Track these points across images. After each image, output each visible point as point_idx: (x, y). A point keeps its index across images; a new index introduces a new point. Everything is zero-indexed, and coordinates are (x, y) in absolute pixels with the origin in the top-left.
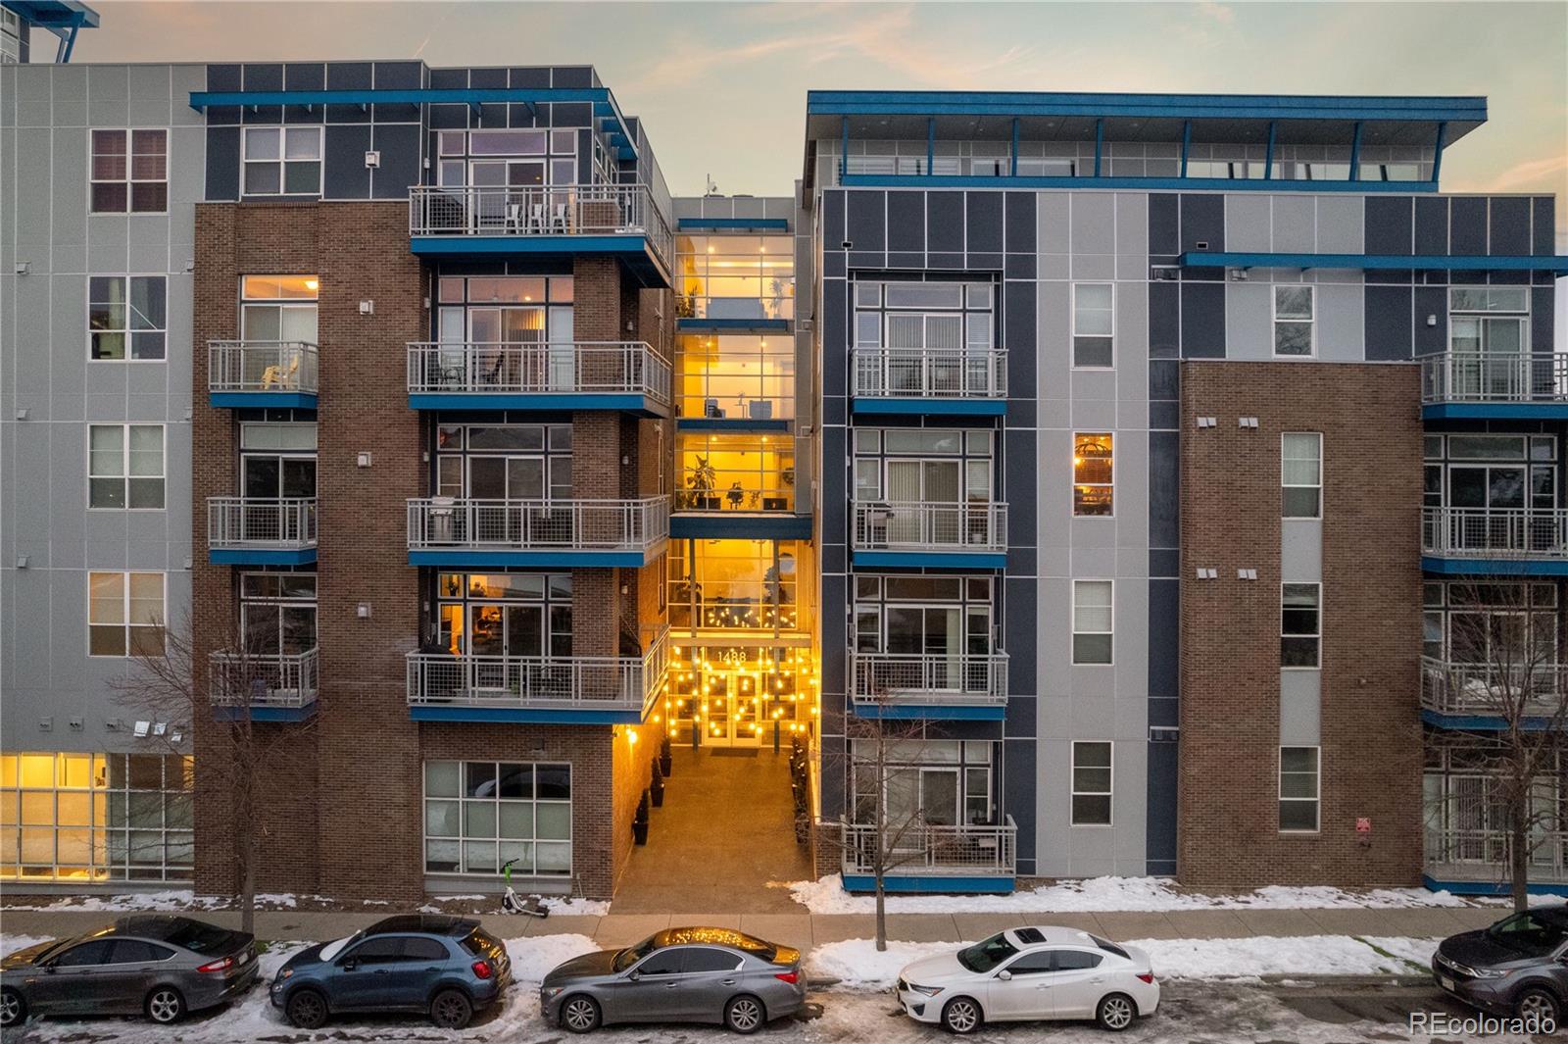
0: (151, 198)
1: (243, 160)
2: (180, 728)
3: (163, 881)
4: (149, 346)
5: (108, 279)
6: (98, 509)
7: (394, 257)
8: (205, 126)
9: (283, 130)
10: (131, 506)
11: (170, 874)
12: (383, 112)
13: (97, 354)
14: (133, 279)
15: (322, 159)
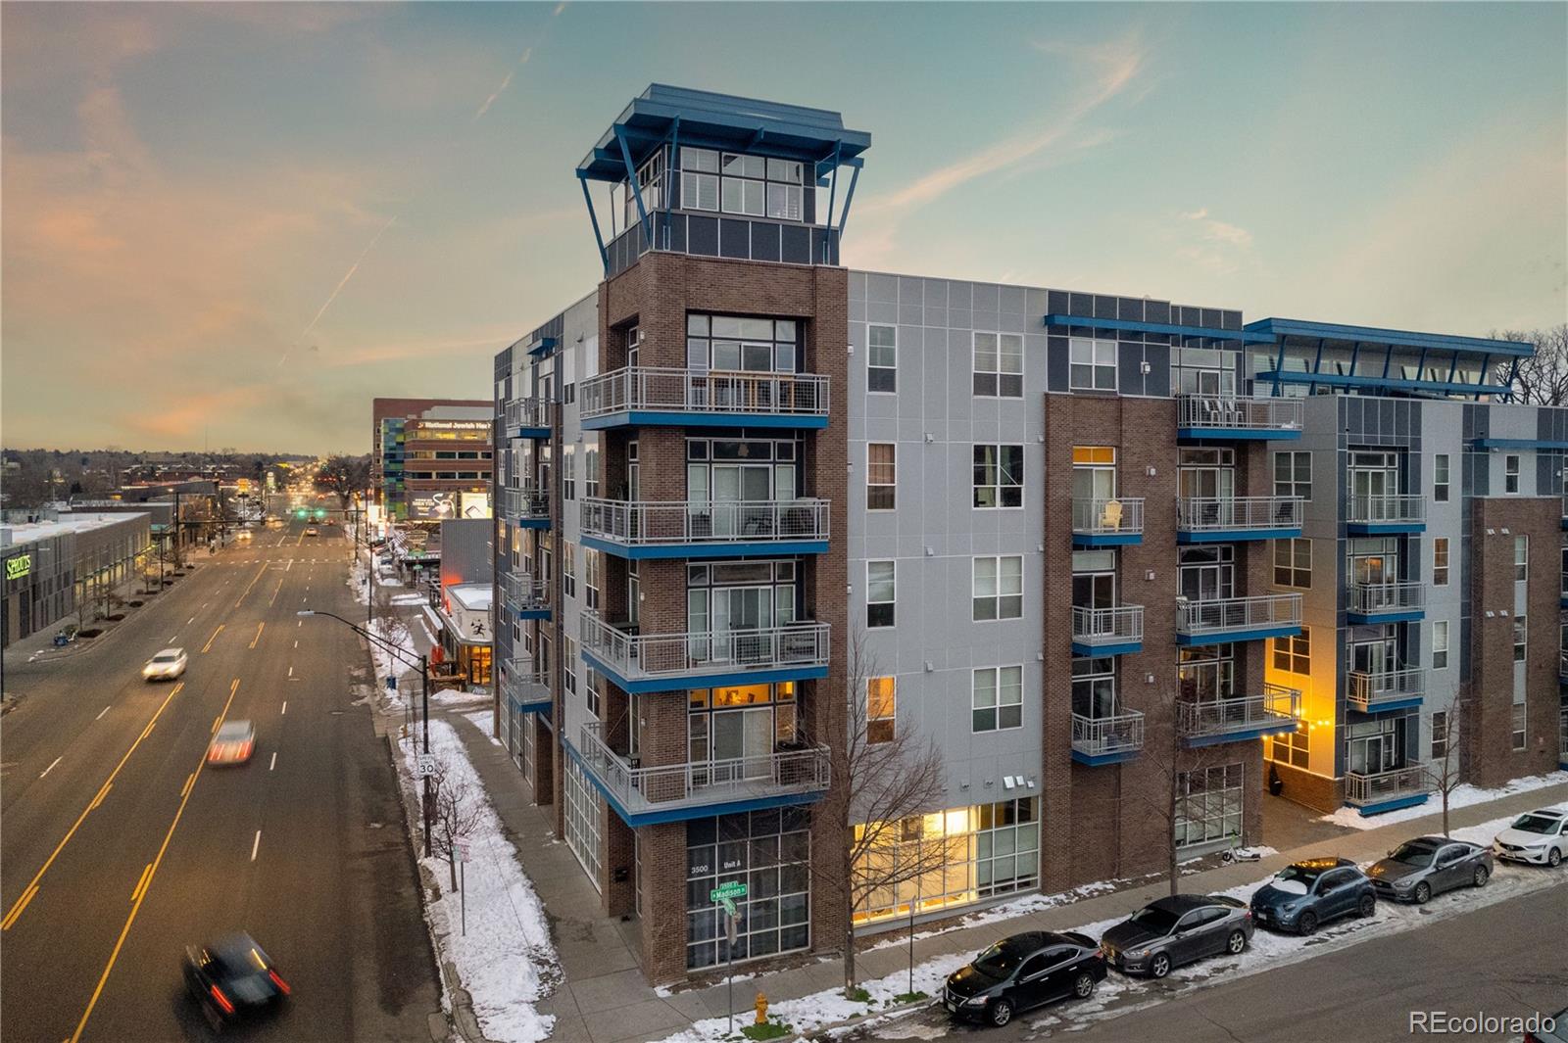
0: (1013, 386)
1: (1071, 362)
2: (1033, 779)
3: (1017, 891)
4: (1012, 498)
5: (984, 446)
6: (979, 621)
7: (1163, 437)
8: (1046, 335)
9: (1094, 343)
10: (1001, 618)
11: (1020, 886)
12: (1151, 336)
13: (977, 504)
14: (1001, 446)
15: (1116, 365)
